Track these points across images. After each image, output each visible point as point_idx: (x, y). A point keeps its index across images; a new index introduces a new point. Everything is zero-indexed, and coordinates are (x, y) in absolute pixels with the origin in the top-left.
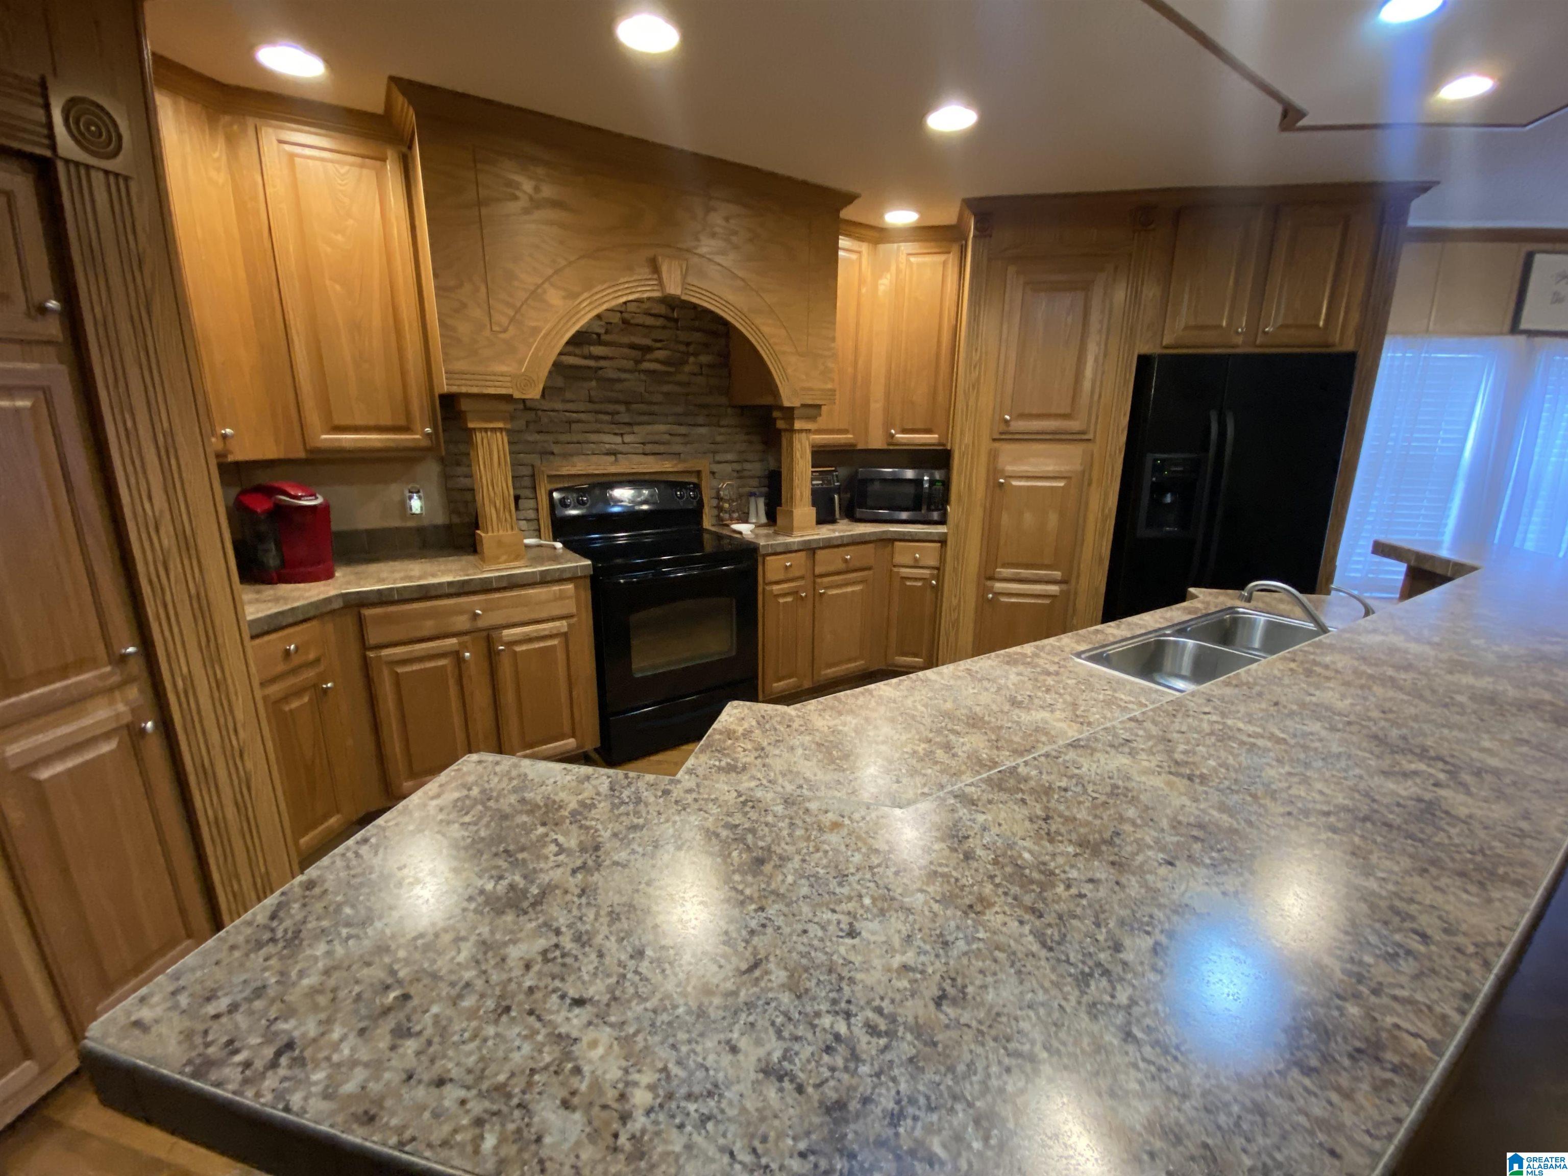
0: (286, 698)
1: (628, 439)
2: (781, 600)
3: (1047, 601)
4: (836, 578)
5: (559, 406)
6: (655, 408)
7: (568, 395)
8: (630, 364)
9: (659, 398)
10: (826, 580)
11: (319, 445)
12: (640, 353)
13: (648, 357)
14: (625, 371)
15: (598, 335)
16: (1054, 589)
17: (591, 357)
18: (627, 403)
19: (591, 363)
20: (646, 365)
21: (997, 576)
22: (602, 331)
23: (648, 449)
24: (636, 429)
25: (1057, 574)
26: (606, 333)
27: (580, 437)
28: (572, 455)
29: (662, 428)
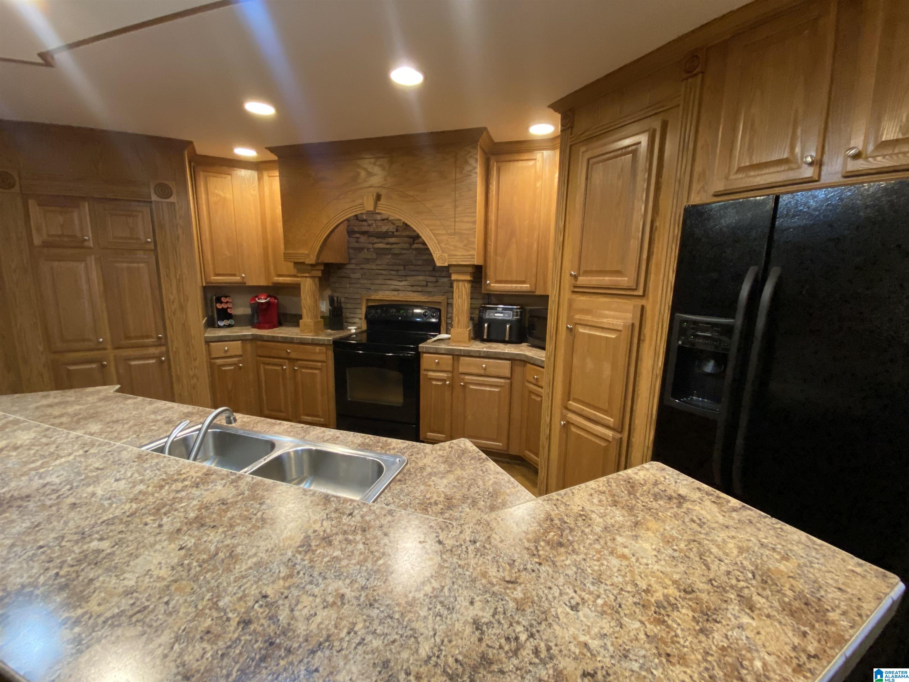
0: (224, 365)
1: (403, 283)
2: (434, 383)
3: (604, 444)
4: (475, 378)
5: (374, 267)
6: (418, 268)
7: (378, 262)
8: (407, 246)
9: (420, 262)
10: (467, 377)
11: (274, 281)
12: (412, 240)
13: (416, 241)
14: (406, 249)
15: (393, 232)
16: (609, 434)
17: (388, 244)
18: (404, 266)
19: (388, 246)
20: (415, 246)
21: (569, 407)
22: (395, 230)
23: (414, 288)
24: (408, 278)
25: (610, 420)
26: (397, 231)
27: (383, 282)
28: (378, 290)
29: (421, 278)
